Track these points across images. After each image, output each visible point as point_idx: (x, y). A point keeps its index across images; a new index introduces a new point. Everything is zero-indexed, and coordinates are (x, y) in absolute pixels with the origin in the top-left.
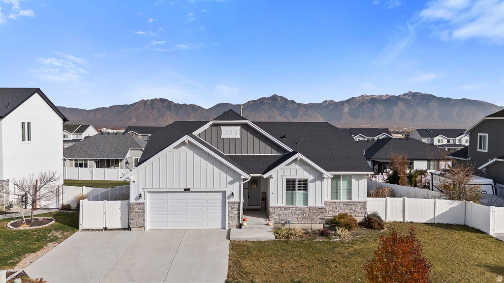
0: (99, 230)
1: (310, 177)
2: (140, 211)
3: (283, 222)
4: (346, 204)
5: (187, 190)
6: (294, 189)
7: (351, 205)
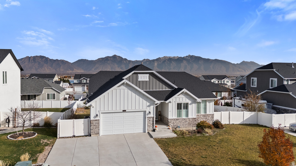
0: (70, 137)
1: (190, 102)
2: (96, 124)
3: (176, 127)
4: (204, 116)
5: (124, 111)
6: (181, 109)
7: (206, 116)
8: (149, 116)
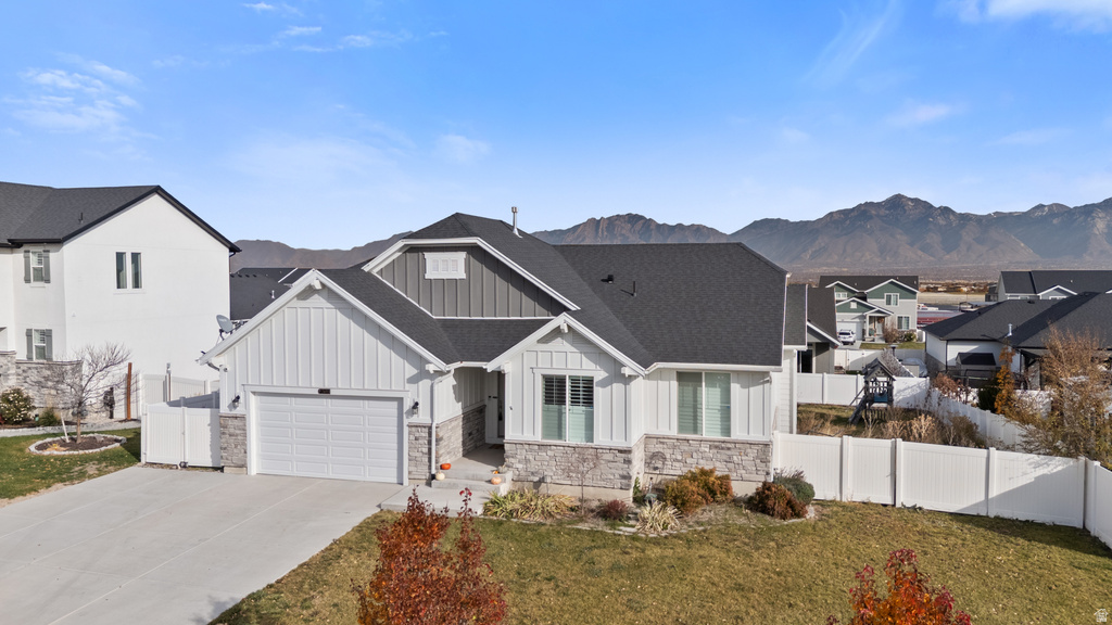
0: (170, 466)
1: (599, 374)
2: (238, 432)
3: (536, 479)
4: (716, 447)
5: (324, 392)
6: (562, 401)
7: (729, 449)
8: (415, 419)
